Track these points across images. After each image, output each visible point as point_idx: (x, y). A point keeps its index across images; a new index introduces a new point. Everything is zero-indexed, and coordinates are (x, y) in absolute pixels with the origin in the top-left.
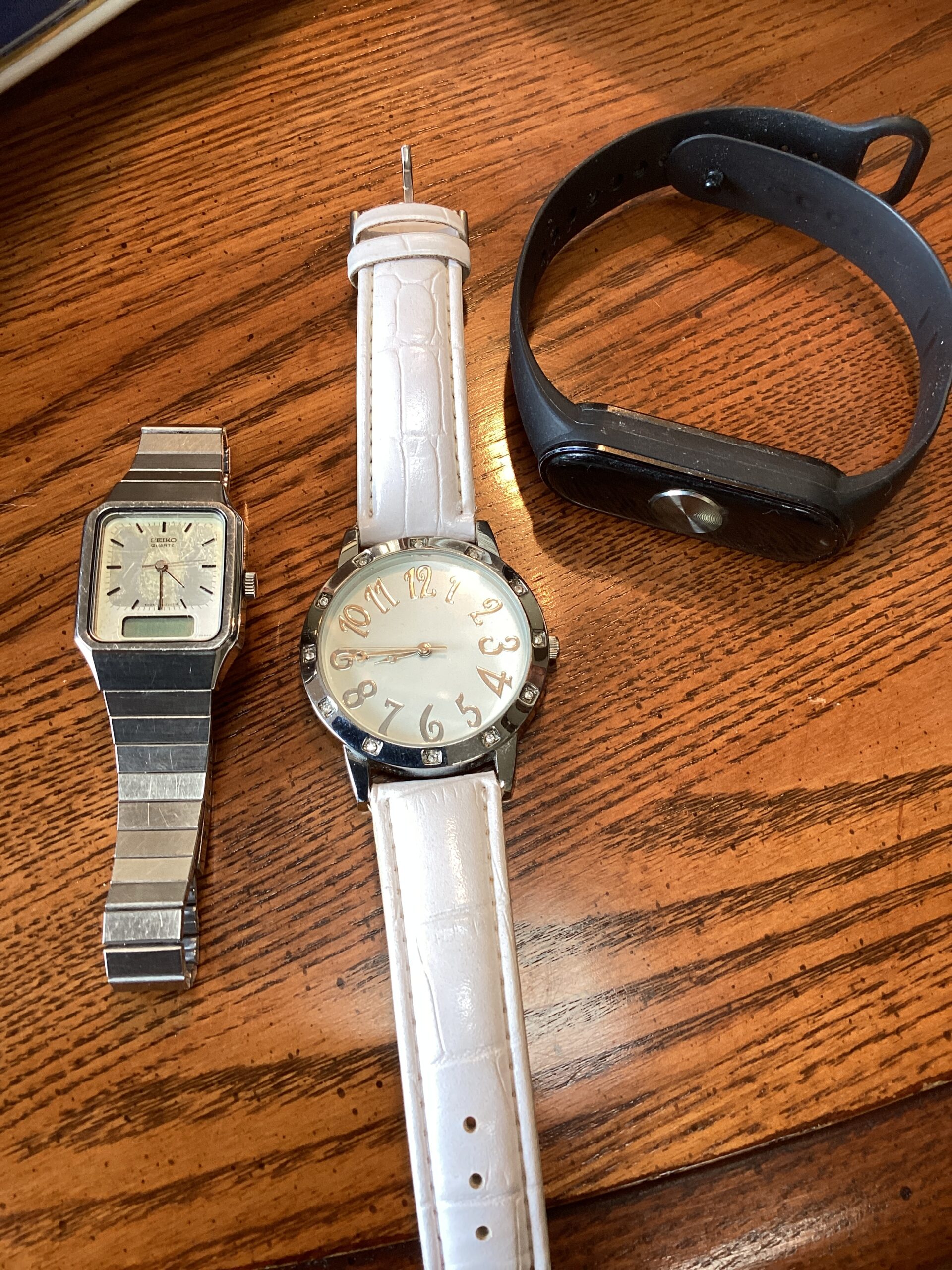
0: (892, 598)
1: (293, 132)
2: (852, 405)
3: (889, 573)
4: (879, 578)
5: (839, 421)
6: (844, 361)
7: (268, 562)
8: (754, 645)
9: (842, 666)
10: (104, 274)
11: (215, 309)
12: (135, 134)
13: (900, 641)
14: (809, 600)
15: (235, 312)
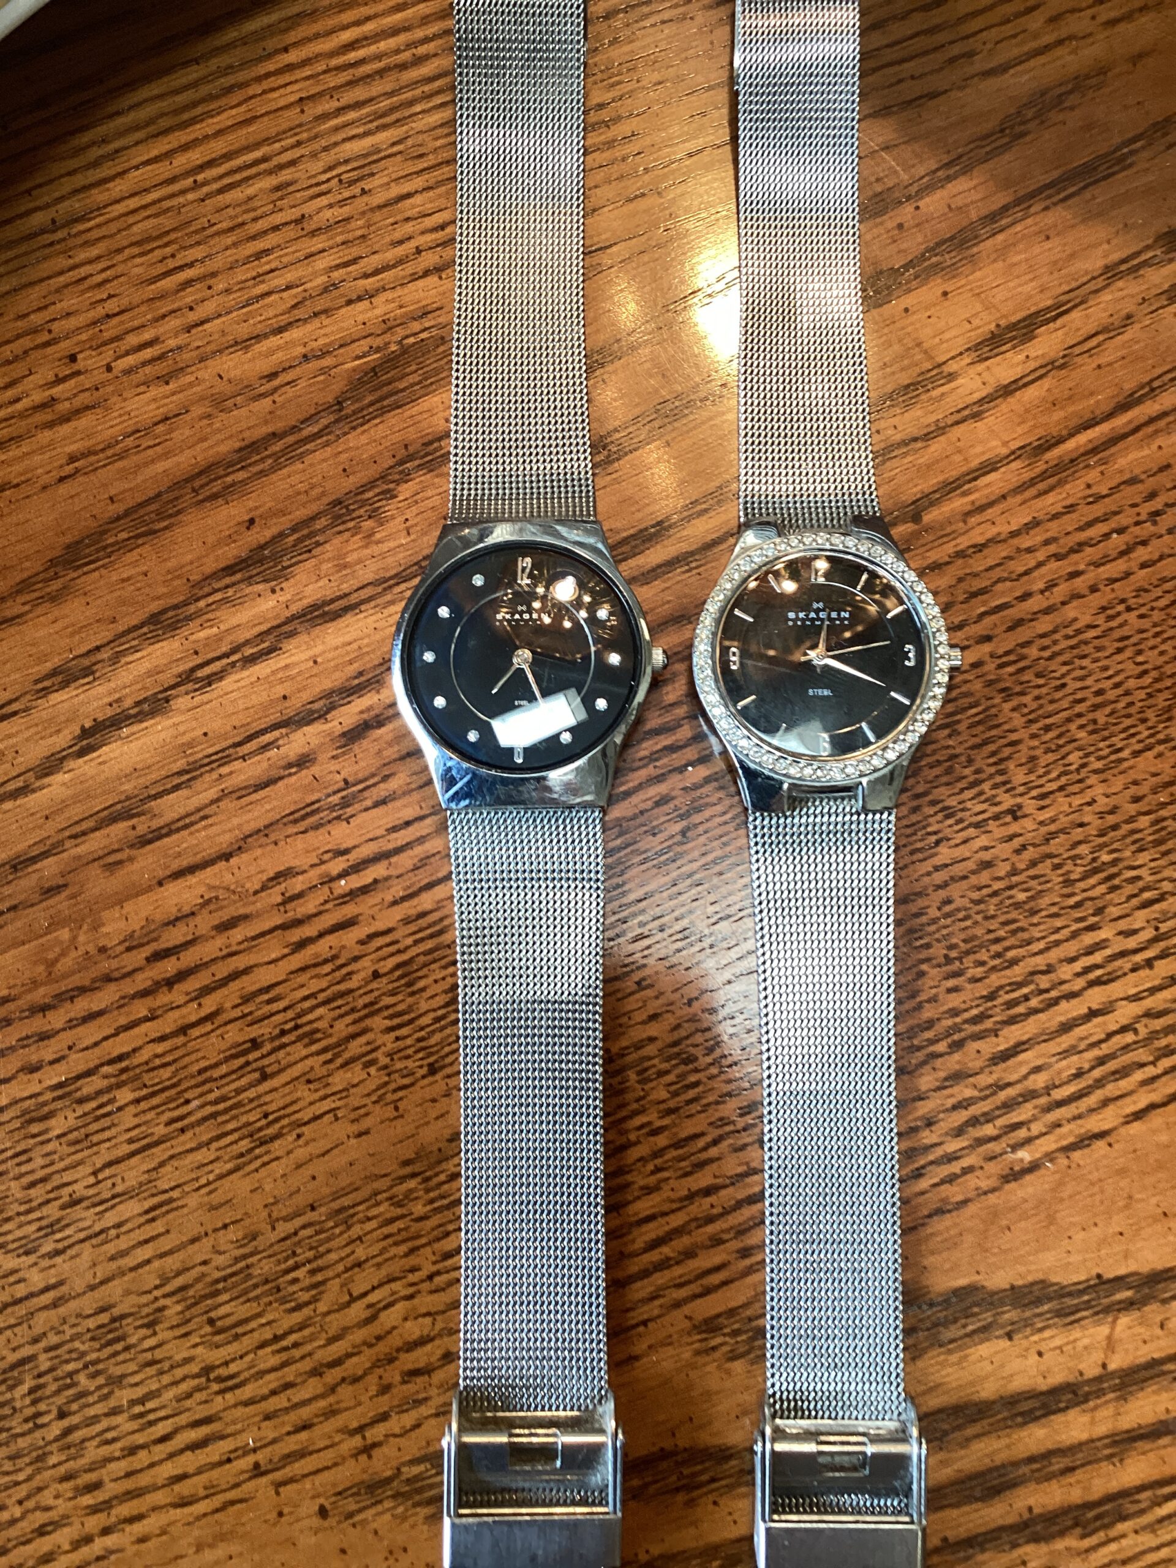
0: (1149, 1003)
1: (330, 168)
2: (1132, 683)
3: (1149, 963)
4: (1133, 970)
5: (1108, 710)
6: (1129, 609)
7: (257, 887)
8: (938, 1062)
9: (1060, 1104)
10: (43, 406)
11: (201, 473)
12: (96, 164)
13: (1150, 1071)
14: (1026, 998)
15: (229, 479)
